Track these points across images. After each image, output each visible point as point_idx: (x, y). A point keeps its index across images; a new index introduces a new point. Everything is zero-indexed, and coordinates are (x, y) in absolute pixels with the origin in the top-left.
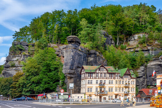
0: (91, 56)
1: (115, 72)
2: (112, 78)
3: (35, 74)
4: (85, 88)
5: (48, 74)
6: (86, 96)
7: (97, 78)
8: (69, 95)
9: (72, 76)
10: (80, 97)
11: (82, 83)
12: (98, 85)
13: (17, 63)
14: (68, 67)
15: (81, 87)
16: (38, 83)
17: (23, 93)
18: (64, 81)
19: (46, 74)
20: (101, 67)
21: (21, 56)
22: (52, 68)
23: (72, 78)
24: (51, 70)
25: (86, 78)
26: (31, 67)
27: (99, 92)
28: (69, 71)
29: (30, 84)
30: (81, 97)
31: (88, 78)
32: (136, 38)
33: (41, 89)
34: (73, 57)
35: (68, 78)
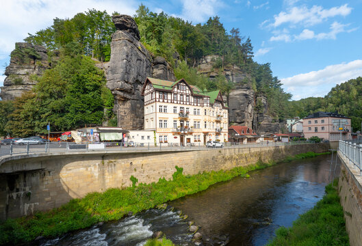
0: (158, 67)
1: (202, 94)
2: (199, 105)
3: (56, 97)
4: (154, 119)
5: (81, 96)
6: (157, 135)
7: (175, 102)
8: (124, 133)
9: (128, 96)
10: (146, 138)
11: (146, 111)
12: (177, 116)
13: (25, 79)
14: (119, 76)
15: (145, 118)
16: (62, 111)
17: (36, 129)
18: (111, 110)
19: (78, 96)
20: (180, 82)
21: (35, 68)
22: (88, 85)
23: (128, 99)
24: (87, 89)
25: (156, 101)
26: (47, 82)
27: (179, 129)
28: (120, 83)
29: (46, 114)
30: (148, 137)
31: (159, 101)
32: (209, 61)
33: (69, 122)
34: (127, 56)
35: (119, 100)
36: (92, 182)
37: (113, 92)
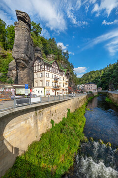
0: (37, 52)
2: (61, 75)
4: (43, 81)
7: (53, 72)
8: (31, 89)
11: (36, 76)
12: (54, 80)
14: (22, 50)
20: (55, 62)
23: (26, 67)
28: (23, 55)
30: (41, 91)
31: (46, 70)
35: (21, 67)
36: (30, 133)
37: (18, 61)
